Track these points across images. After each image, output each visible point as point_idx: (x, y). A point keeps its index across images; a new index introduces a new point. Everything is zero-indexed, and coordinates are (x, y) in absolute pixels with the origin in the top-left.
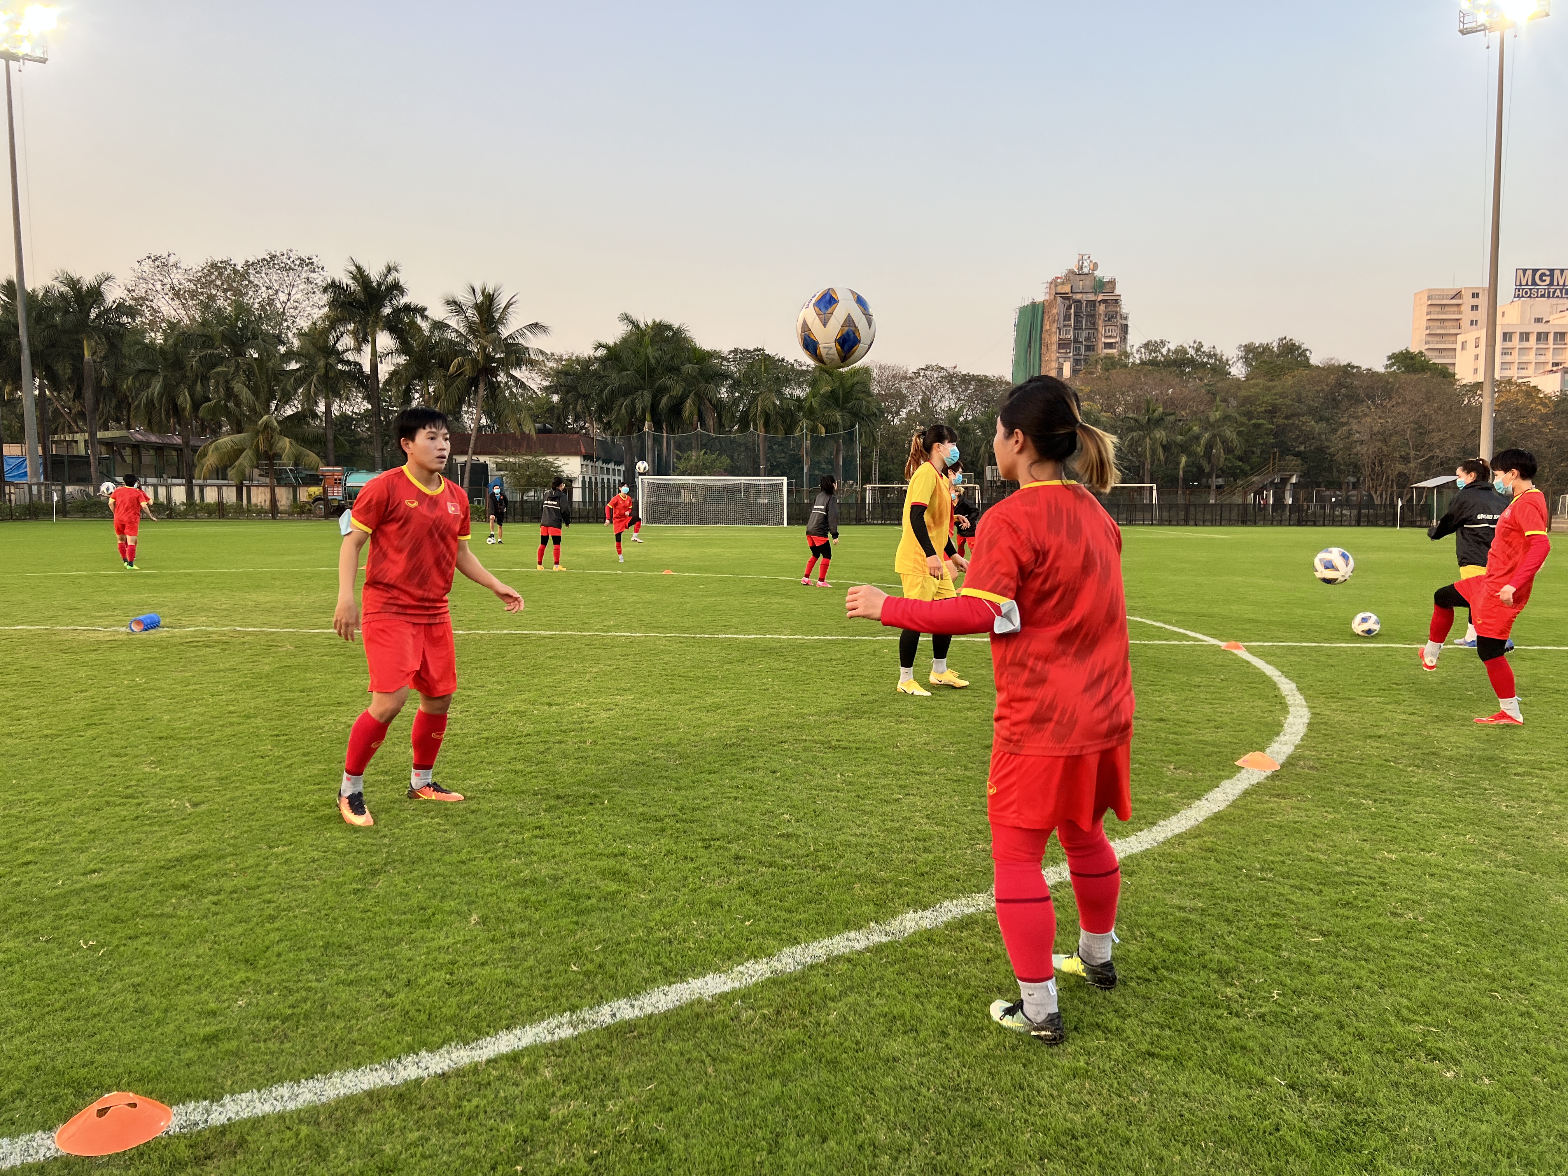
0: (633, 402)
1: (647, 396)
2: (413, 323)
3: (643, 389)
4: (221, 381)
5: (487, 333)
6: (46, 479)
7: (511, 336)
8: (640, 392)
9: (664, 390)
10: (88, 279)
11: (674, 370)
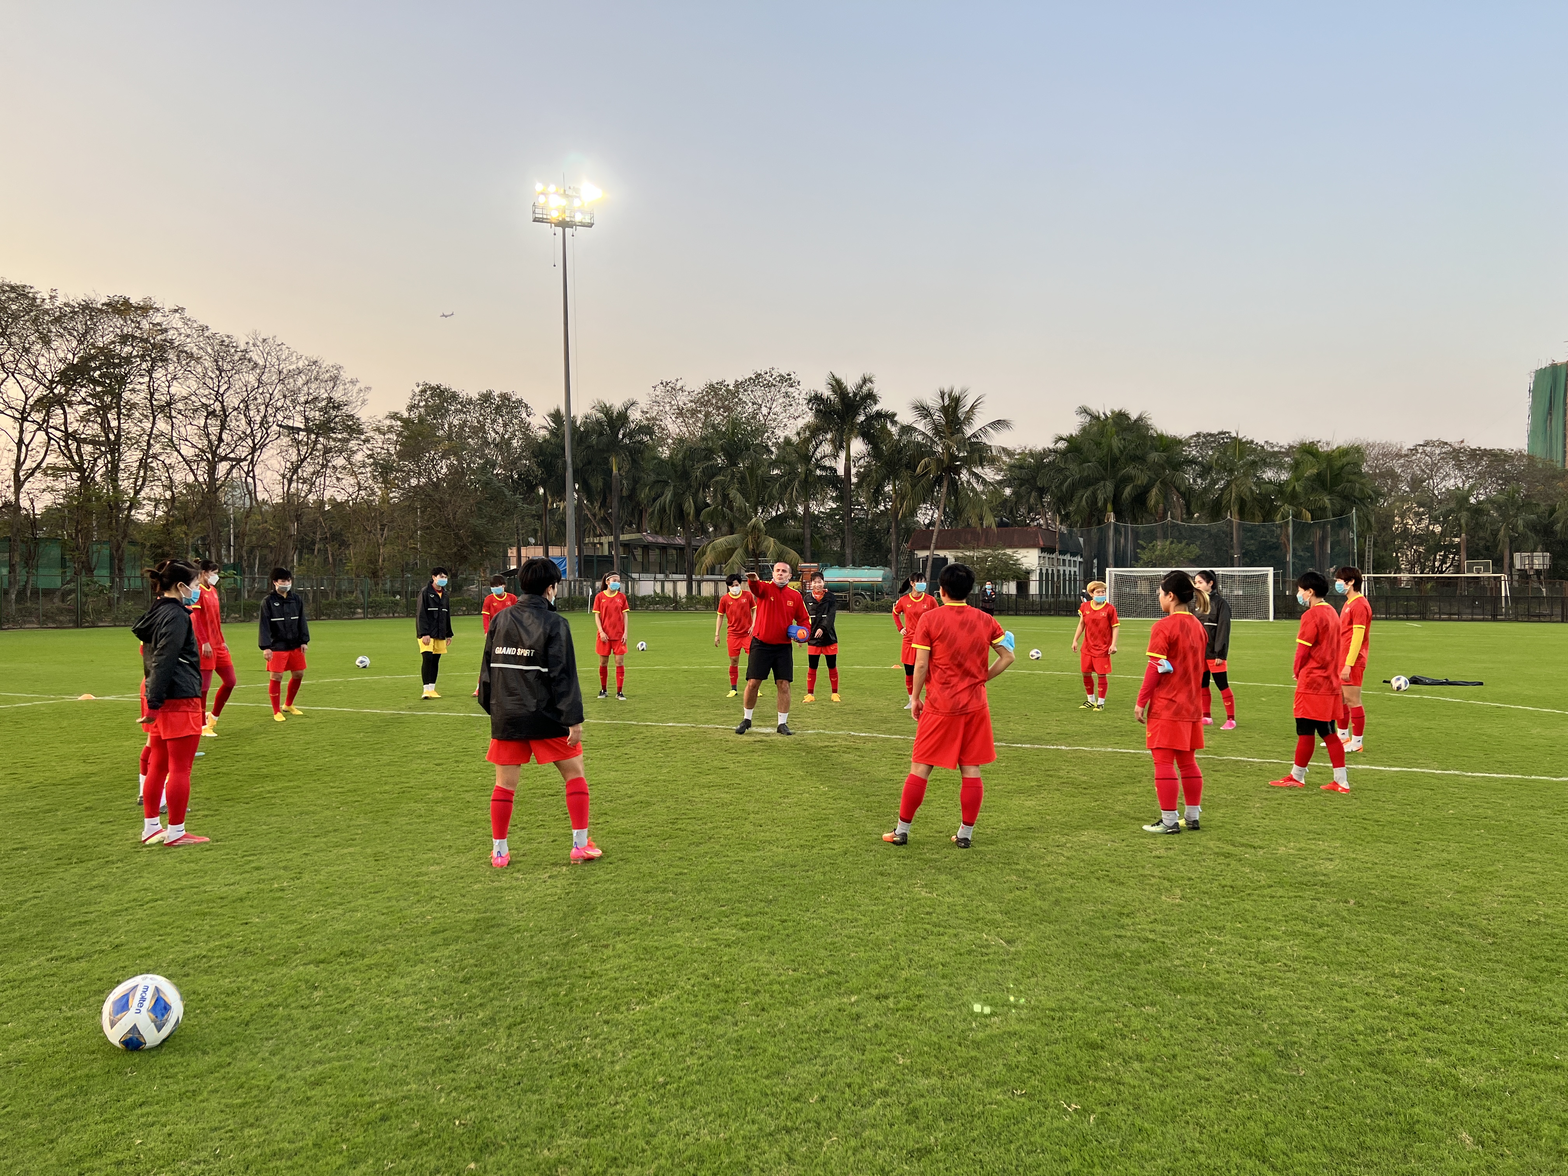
0: (1094, 494)
1: (1110, 486)
2: (884, 427)
3: (1104, 479)
4: (719, 488)
5: (952, 434)
6: (580, 576)
7: (974, 435)
8: (1102, 483)
9: (1128, 479)
10: (617, 405)
11: (1138, 459)
